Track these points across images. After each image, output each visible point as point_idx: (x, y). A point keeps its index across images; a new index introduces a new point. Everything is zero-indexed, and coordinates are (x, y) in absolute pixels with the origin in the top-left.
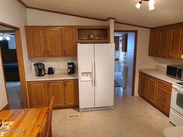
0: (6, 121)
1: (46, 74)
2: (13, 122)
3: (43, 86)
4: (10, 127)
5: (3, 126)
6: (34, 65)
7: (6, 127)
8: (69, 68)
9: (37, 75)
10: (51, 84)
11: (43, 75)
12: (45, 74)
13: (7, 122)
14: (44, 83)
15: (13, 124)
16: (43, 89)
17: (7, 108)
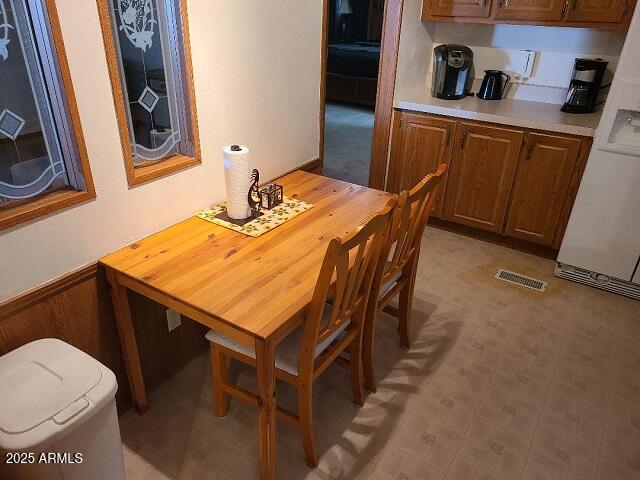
0: (294, 196)
1: (472, 95)
2: (309, 206)
3: (444, 135)
4: (297, 214)
5: (282, 206)
6: (438, 50)
7: (288, 209)
8: (575, 83)
9: (437, 91)
10: (472, 135)
11: (458, 98)
12: (467, 93)
13: (295, 201)
14: (449, 127)
15: (307, 210)
16: (442, 149)
17: (313, 168)
